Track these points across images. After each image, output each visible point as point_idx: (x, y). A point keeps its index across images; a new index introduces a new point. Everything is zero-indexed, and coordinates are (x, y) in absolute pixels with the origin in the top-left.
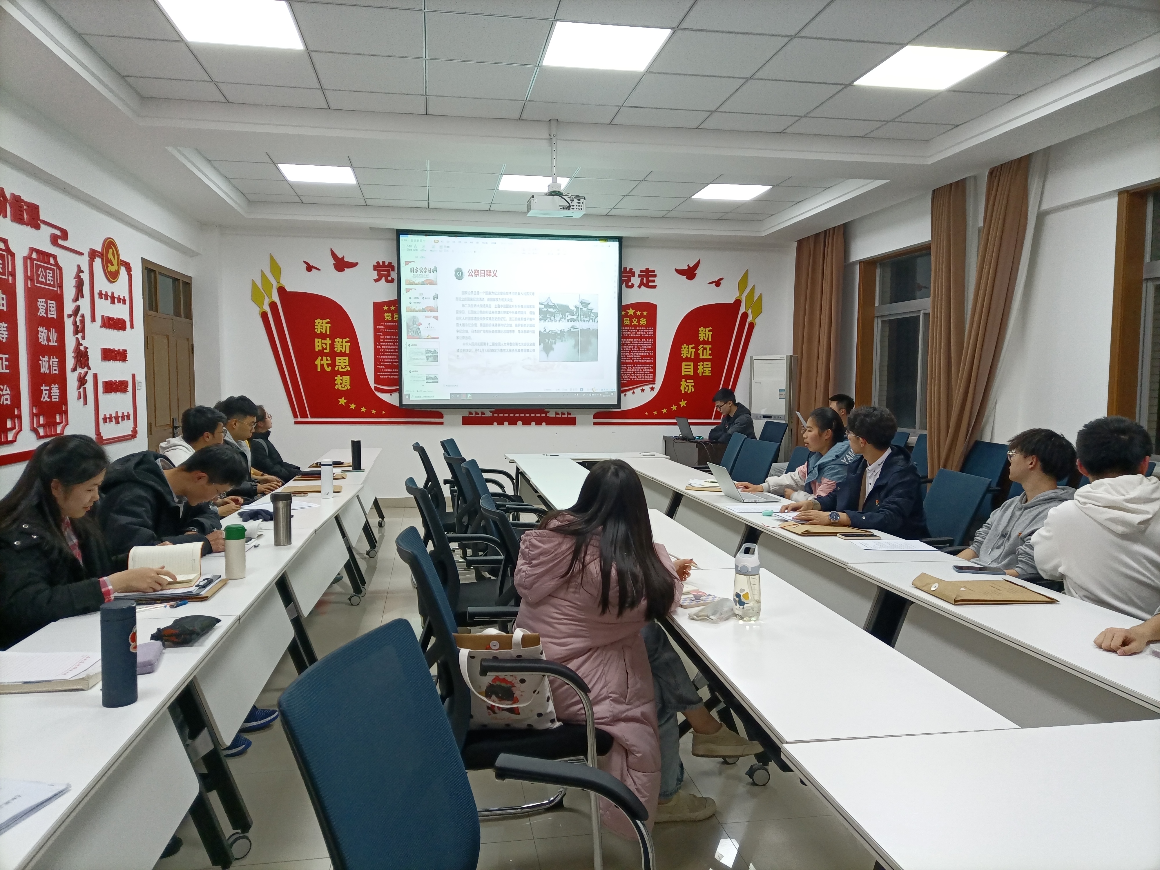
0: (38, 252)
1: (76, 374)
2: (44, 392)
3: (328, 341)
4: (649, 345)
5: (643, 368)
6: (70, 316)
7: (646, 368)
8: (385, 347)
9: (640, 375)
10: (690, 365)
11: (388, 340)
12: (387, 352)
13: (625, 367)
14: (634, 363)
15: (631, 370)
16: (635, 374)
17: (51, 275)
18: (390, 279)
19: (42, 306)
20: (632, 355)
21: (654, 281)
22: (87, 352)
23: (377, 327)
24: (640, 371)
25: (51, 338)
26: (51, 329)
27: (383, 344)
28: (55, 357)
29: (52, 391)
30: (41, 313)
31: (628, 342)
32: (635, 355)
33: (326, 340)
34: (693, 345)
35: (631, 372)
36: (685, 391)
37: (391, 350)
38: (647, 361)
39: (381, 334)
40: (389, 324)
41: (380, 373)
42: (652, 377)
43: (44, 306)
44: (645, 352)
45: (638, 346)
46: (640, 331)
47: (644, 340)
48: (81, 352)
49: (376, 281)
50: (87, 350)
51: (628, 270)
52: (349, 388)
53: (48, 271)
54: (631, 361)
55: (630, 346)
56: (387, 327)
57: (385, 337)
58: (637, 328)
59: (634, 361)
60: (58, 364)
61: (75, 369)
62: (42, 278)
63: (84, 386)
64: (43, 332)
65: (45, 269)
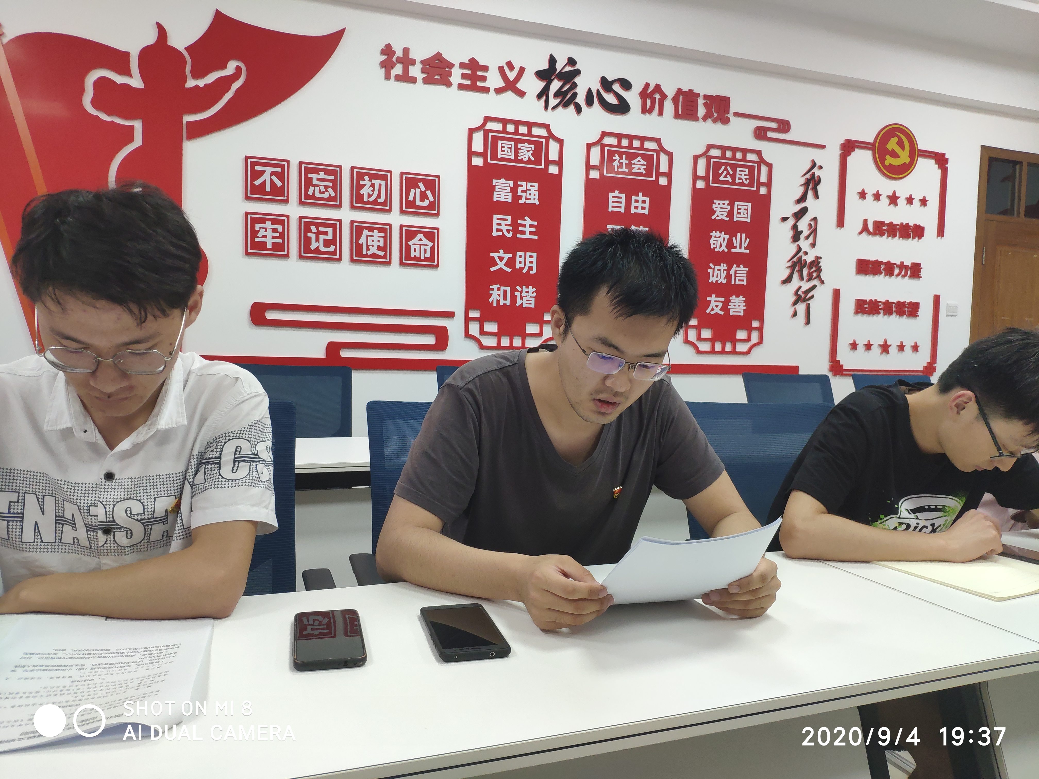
0: (724, 149)
2: (713, 305)
6: (784, 219)
17: (747, 173)
19: (721, 208)
22: (819, 263)
25: (736, 243)
26: (739, 235)
28: (741, 266)
29: (730, 304)
30: (718, 216)
43: (727, 208)
48: (804, 263)
50: (819, 260)
53: (738, 169)
60: (747, 274)
61: (788, 280)
62: (725, 176)
63: (808, 302)
64: (720, 237)
65: (734, 167)
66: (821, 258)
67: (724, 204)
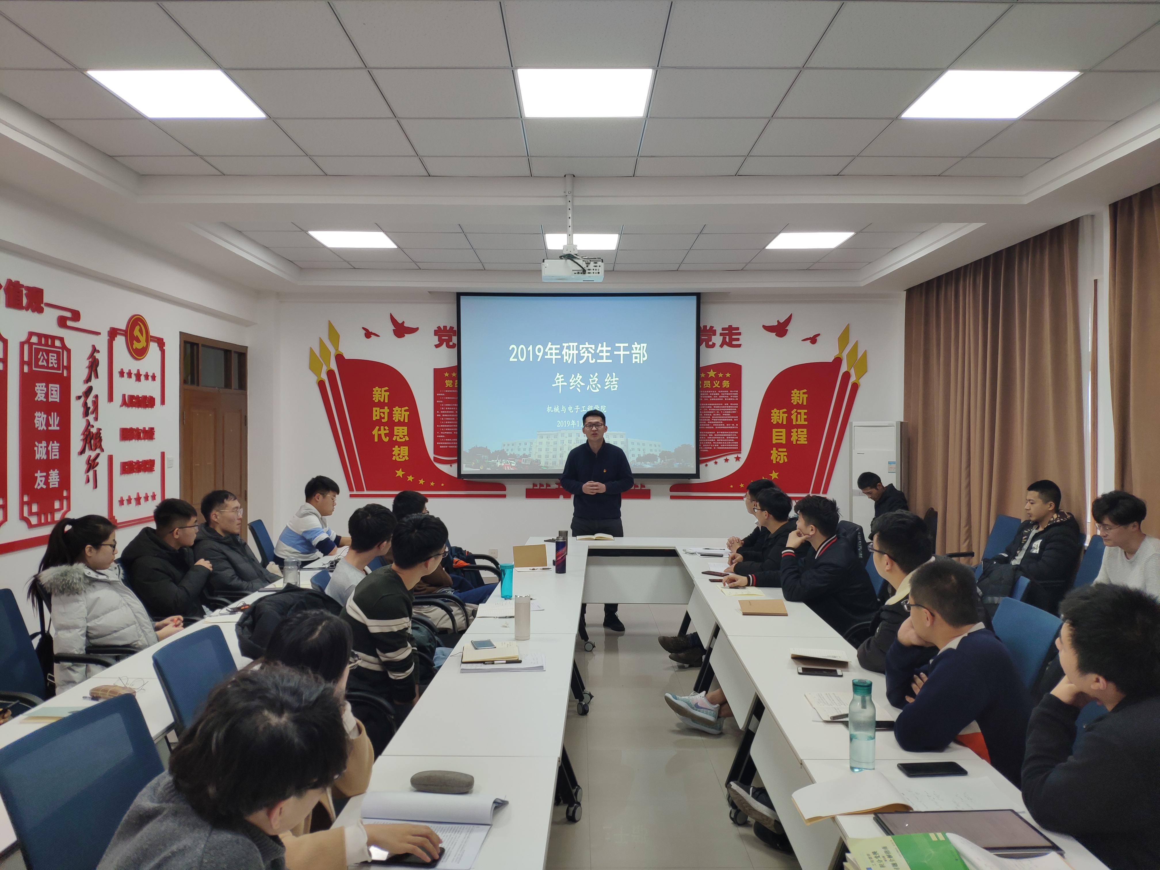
0: (40, 336)
1: (85, 456)
2: (39, 479)
3: (386, 410)
4: (733, 409)
5: (726, 435)
6: (79, 398)
7: (730, 435)
8: (445, 415)
9: (724, 443)
10: (782, 432)
11: (449, 408)
12: (447, 421)
13: (705, 434)
14: (716, 430)
15: (712, 438)
16: (717, 442)
17: (55, 358)
18: (452, 344)
19: (41, 390)
20: (713, 421)
21: (738, 339)
22: (100, 434)
23: (438, 395)
24: (723, 439)
25: (51, 422)
26: (52, 413)
27: (444, 412)
28: (55, 442)
29: (49, 477)
30: (39, 398)
31: (709, 407)
32: (717, 421)
33: (384, 409)
34: (785, 410)
35: (712, 440)
36: (776, 461)
37: (452, 419)
38: (731, 427)
39: (442, 402)
40: (450, 391)
41: (440, 443)
42: (737, 445)
43: (44, 390)
44: (729, 417)
45: (720, 411)
46: (722, 394)
47: (727, 404)
48: (91, 435)
49: (437, 346)
50: (101, 431)
51: (708, 328)
52: (407, 458)
53: (50, 354)
54: (713, 427)
55: (711, 411)
56: (448, 395)
57: (446, 405)
58: (719, 391)
59: (716, 427)
60: (59, 449)
61: (82, 452)
62: (43, 362)
63: (95, 469)
64: (41, 417)
65: (48, 352)
66: (100, 429)
67: (42, 386)
